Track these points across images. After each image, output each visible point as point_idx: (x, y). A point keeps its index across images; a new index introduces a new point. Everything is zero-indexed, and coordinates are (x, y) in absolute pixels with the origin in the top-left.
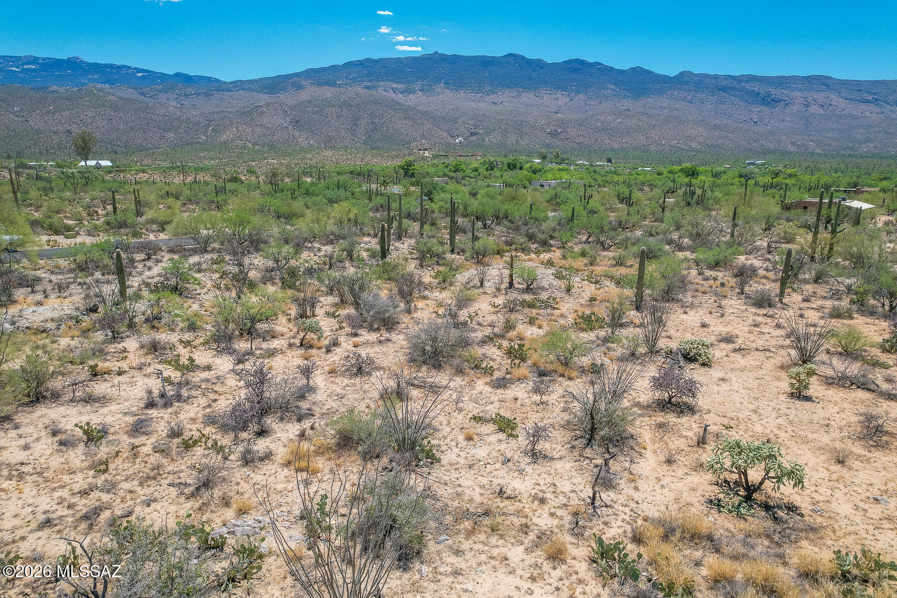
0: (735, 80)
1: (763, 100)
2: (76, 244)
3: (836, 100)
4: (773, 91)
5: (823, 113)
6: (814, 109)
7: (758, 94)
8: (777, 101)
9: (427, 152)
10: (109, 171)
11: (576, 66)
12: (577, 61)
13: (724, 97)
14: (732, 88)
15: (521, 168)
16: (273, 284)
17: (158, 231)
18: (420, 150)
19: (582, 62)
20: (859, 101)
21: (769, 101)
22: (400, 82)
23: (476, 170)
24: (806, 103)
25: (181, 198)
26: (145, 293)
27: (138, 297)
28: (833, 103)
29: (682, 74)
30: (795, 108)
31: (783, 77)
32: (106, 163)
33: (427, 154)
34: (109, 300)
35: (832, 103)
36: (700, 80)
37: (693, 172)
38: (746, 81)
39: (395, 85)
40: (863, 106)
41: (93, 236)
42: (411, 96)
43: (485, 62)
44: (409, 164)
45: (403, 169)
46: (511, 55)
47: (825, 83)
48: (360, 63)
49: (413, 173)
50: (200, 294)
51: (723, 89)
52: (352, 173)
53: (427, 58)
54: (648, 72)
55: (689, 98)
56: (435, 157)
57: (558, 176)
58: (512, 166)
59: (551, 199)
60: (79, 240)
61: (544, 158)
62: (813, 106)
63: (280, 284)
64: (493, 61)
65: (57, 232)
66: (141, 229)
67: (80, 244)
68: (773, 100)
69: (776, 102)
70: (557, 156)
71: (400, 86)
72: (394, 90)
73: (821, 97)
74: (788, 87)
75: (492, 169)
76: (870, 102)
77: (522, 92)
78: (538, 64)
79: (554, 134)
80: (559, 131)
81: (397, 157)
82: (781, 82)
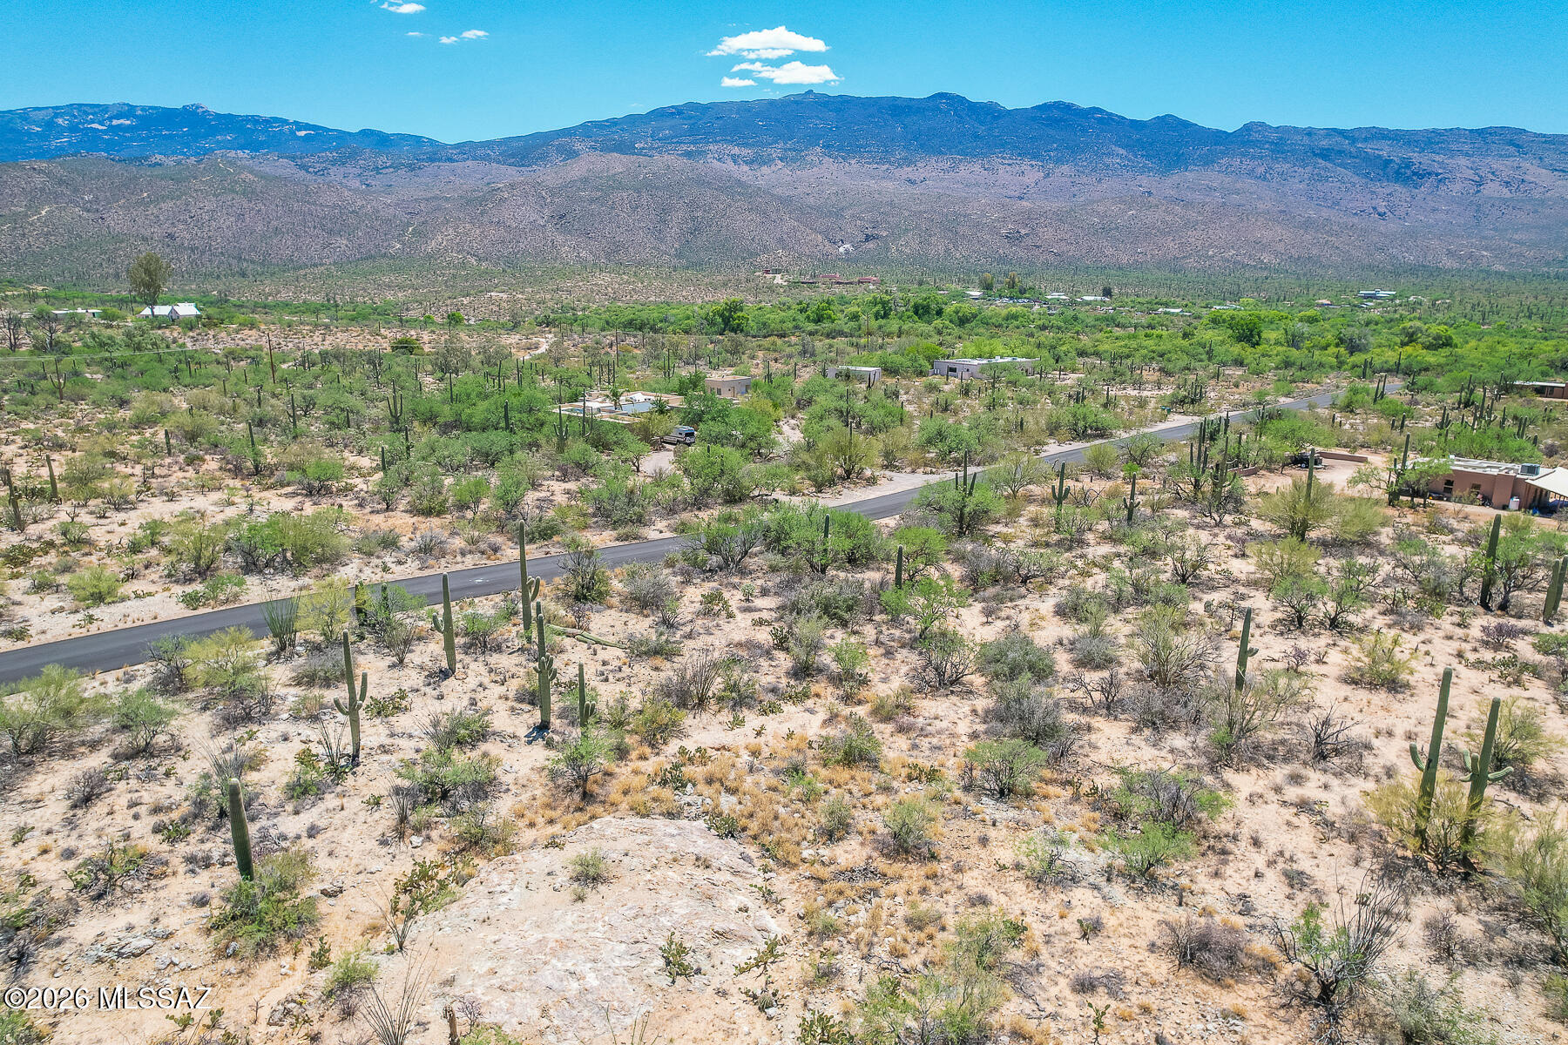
0: (1346, 138)
1: (1397, 173)
3: (1535, 172)
4: (1415, 157)
5: (1509, 195)
6: (1492, 189)
7: (1388, 162)
8: (1422, 175)
9: (779, 276)
11: (1056, 114)
12: (1058, 105)
13: (1325, 169)
14: (1340, 152)
15: (939, 313)
18: (767, 272)
19: (1068, 108)
21: (1408, 175)
22: (746, 145)
23: (855, 317)
24: (1477, 178)
28: (1528, 178)
29: (1248, 128)
30: (1457, 187)
31: (1434, 131)
32: (187, 310)
33: (778, 279)
35: (1526, 177)
36: (1281, 139)
38: (1366, 140)
39: (736, 151)
42: (765, 169)
43: (897, 109)
44: (734, 308)
45: (722, 315)
46: (941, 95)
47: (1513, 140)
48: (677, 112)
49: (739, 325)
51: (1325, 154)
53: (796, 102)
54: (1186, 124)
55: (1261, 170)
56: (794, 285)
58: (921, 311)
61: (987, 287)
62: (1490, 184)
64: (909, 107)
68: (1415, 174)
69: (1422, 177)
70: (1012, 285)
71: (745, 151)
72: (735, 158)
73: (1504, 167)
74: (1441, 148)
75: (885, 316)
77: (960, 161)
78: (990, 112)
79: (1014, 238)
80: (1023, 232)
81: (725, 285)
82: (1433, 140)
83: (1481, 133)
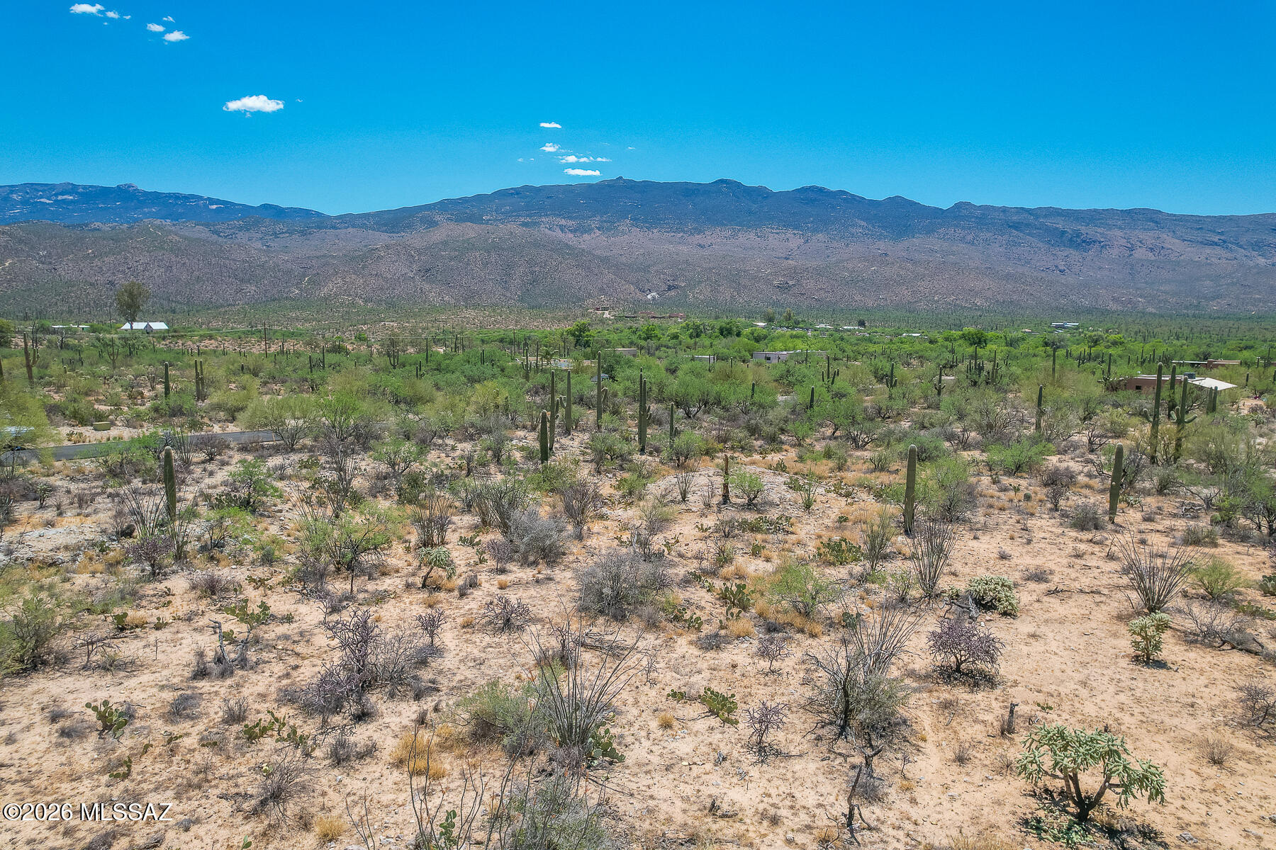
0: (1031, 215)
1: (1071, 240)
2: (109, 439)
3: (1170, 241)
4: (1083, 229)
5: (1153, 258)
6: (1140, 253)
7: (1063, 233)
9: (607, 312)
10: (162, 336)
11: (812, 195)
12: (813, 189)
13: (1018, 237)
14: (1028, 225)
15: (738, 335)
16: (387, 497)
17: (227, 420)
18: (598, 309)
19: (821, 190)
20: (1201, 243)
21: (1079, 242)
22: (570, 218)
23: (675, 337)
24: (1129, 245)
25: (261, 374)
26: (203, 509)
27: (192, 514)
29: (959, 206)
30: (1115, 252)
31: (1095, 210)
32: (159, 326)
33: (607, 315)
34: (150, 518)
35: (1166, 245)
36: (983, 214)
37: (980, 339)
38: (1045, 216)
39: (563, 222)
40: (1208, 250)
41: (135, 428)
42: (586, 236)
43: (688, 191)
44: (582, 329)
45: (573, 335)
46: (722, 181)
47: (1152, 218)
48: (516, 192)
49: (587, 342)
50: (280, 511)
51: (1016, 226)
52: (501, 341)
53: (609, 186)
54: (910, 204)
55: (970, 237)
56: (618, 319)
57: (790, 345)
58: (725, 332)
59: (781, 377)
60: (114, 432)
61: (770, 320)
62: (1139, 250)
63: (396, 498)
64: (698, 190)
65: (83, 422)
66: (202, 417)
67: (115, 438)
68: (1084, 241)
69: (1089, 243)
70: (789, 318)
71: (570, 223)
72: (562, 228)
73: (1148, 237)
74: (1101, 223)
75: (698, 336)
76: (1216, 244)
77: (739, 230)
78: (760, 194)
79: (784, 288)
80: (791, 283)
81: (565, 318)
82: (1094, 217)
83: (1129, 212)
